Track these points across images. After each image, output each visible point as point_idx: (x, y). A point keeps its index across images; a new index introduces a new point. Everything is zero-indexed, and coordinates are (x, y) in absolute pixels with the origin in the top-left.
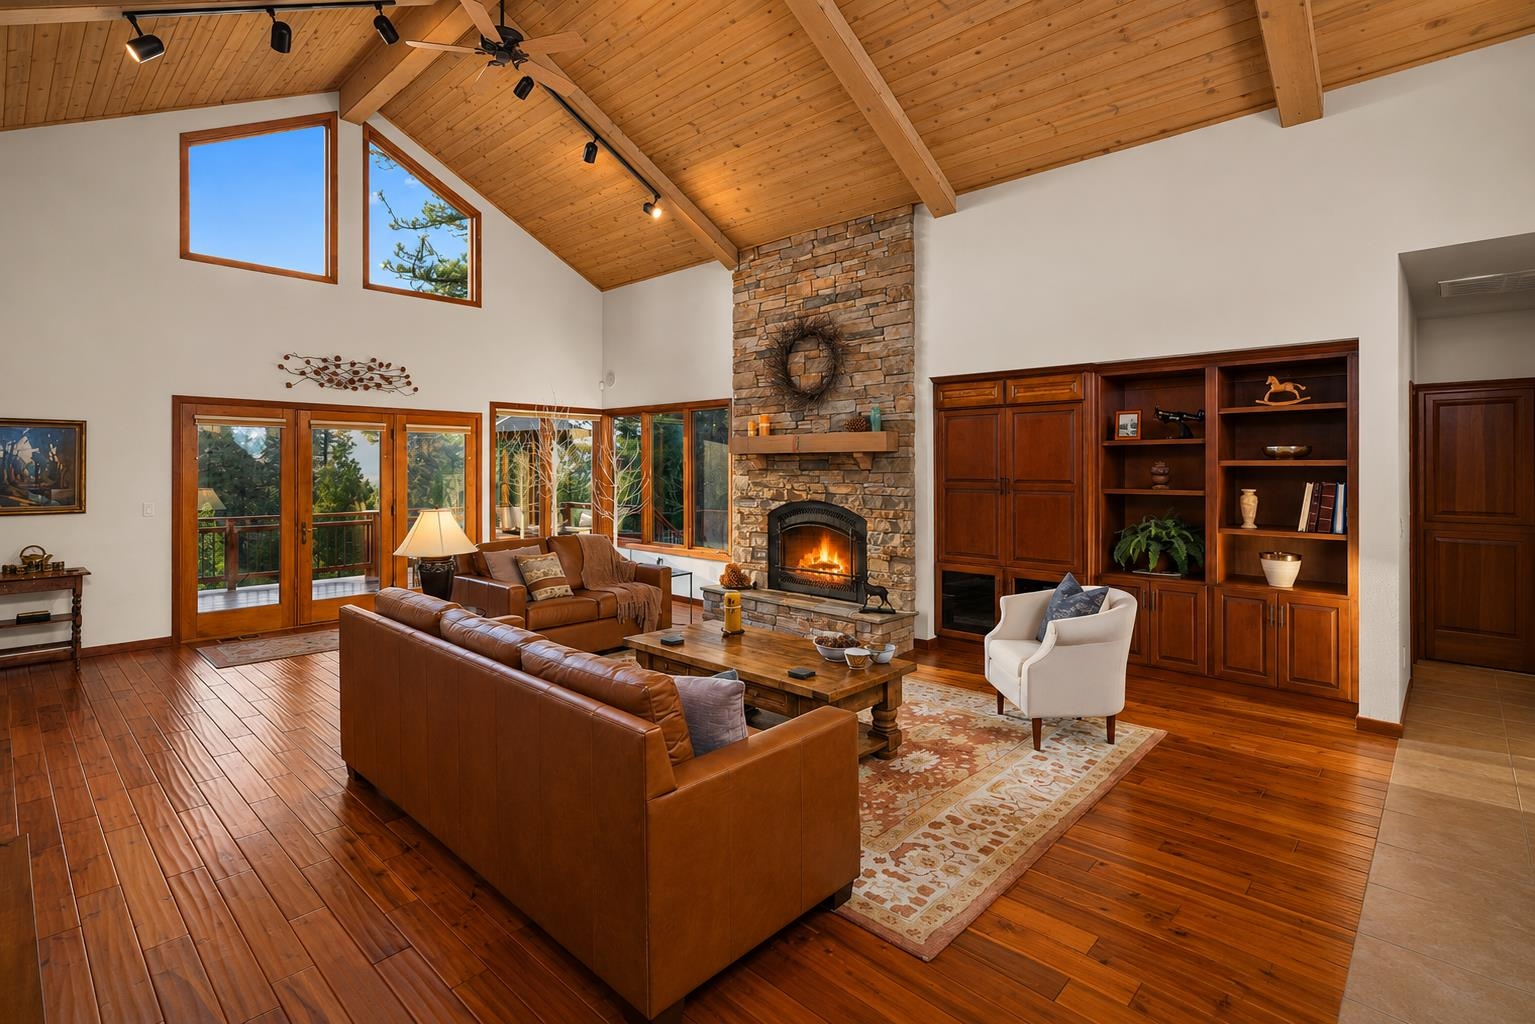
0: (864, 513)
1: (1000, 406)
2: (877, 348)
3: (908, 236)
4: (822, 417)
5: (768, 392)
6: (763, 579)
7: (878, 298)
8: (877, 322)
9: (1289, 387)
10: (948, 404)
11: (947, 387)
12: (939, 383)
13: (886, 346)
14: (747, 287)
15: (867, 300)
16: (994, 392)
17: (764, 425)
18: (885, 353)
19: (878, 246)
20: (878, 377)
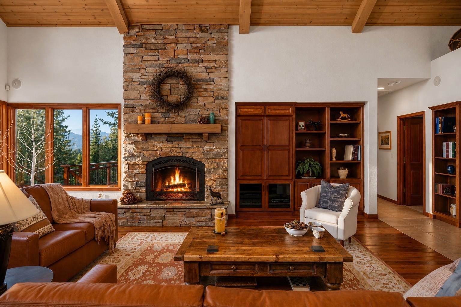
0: (204, 161)
1: (263, 116)
2: (212, 87)
3: (227, 39)
4: (181, 116)
5: (148, 102)
6: (144, 196)
7: (212, 65)
8: (212, 75)
9: (345, 115)
10: (242, 113)
11: (241, 107)
12: (238, 105)
13: (215, 87)
14: (134, 46)
15: (206, 64)
16: (261, 110)
17: (147, 119)
18: (215, 89)
19: (211, 40)
20: (211, 99)
